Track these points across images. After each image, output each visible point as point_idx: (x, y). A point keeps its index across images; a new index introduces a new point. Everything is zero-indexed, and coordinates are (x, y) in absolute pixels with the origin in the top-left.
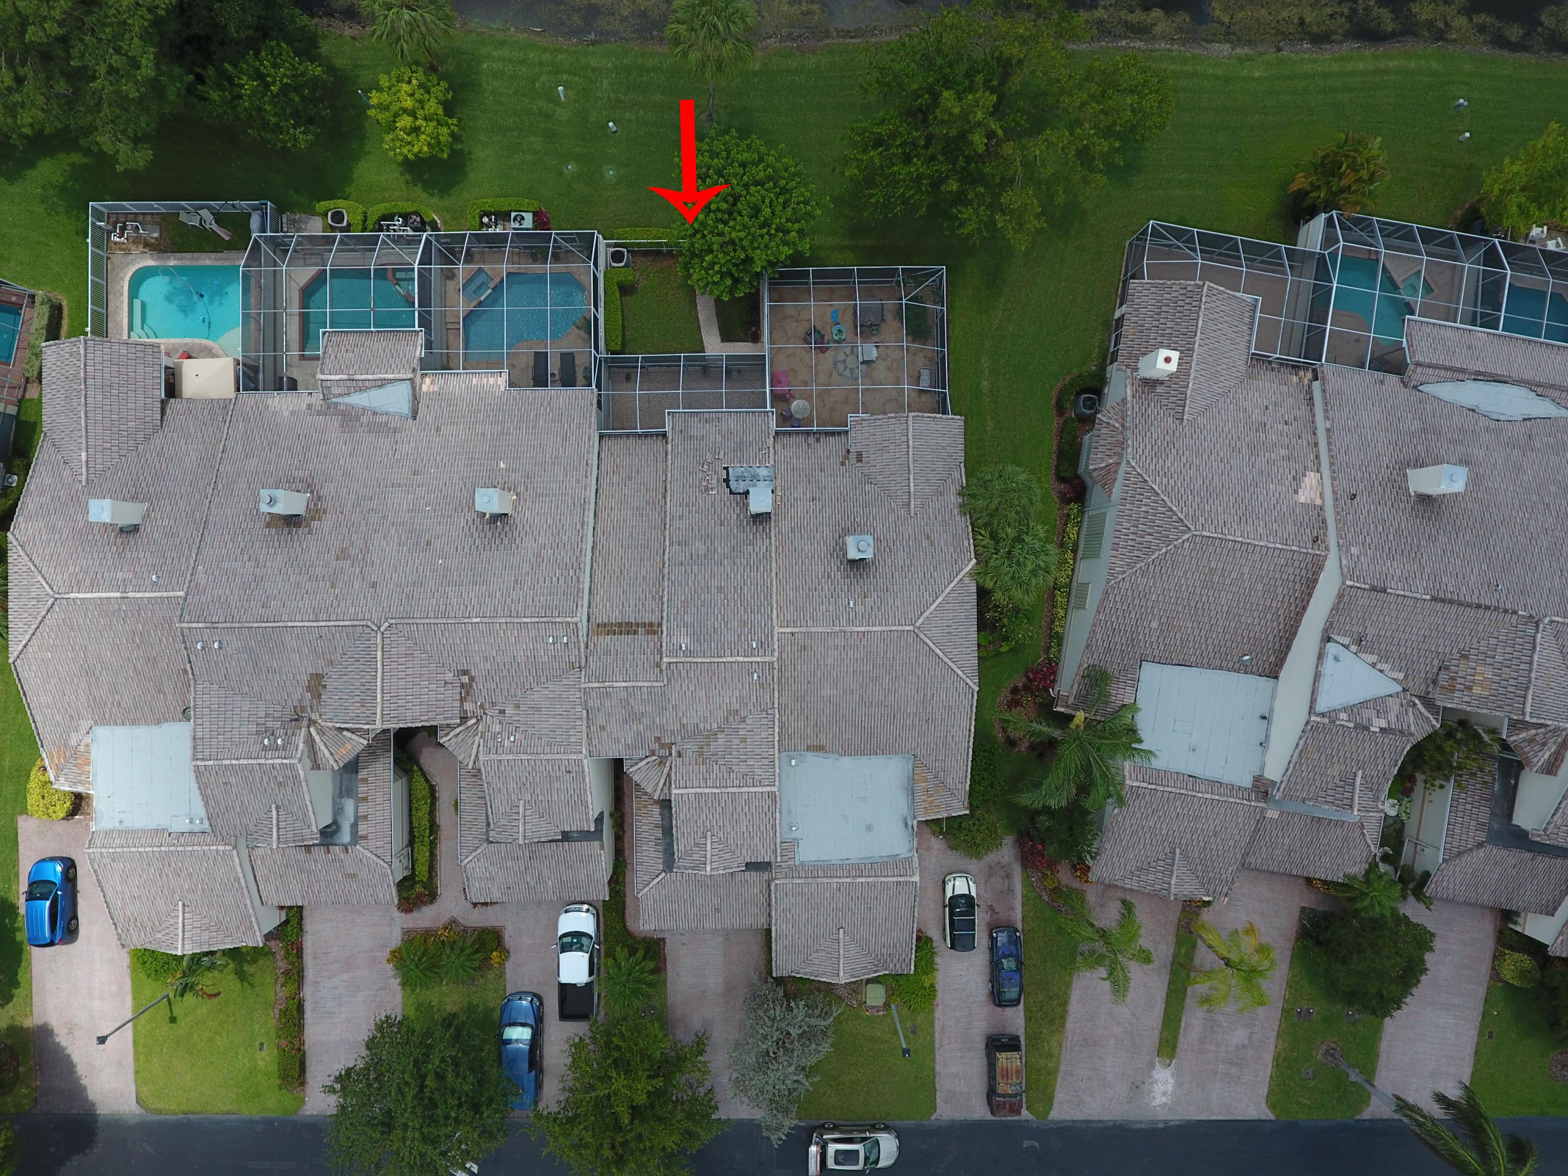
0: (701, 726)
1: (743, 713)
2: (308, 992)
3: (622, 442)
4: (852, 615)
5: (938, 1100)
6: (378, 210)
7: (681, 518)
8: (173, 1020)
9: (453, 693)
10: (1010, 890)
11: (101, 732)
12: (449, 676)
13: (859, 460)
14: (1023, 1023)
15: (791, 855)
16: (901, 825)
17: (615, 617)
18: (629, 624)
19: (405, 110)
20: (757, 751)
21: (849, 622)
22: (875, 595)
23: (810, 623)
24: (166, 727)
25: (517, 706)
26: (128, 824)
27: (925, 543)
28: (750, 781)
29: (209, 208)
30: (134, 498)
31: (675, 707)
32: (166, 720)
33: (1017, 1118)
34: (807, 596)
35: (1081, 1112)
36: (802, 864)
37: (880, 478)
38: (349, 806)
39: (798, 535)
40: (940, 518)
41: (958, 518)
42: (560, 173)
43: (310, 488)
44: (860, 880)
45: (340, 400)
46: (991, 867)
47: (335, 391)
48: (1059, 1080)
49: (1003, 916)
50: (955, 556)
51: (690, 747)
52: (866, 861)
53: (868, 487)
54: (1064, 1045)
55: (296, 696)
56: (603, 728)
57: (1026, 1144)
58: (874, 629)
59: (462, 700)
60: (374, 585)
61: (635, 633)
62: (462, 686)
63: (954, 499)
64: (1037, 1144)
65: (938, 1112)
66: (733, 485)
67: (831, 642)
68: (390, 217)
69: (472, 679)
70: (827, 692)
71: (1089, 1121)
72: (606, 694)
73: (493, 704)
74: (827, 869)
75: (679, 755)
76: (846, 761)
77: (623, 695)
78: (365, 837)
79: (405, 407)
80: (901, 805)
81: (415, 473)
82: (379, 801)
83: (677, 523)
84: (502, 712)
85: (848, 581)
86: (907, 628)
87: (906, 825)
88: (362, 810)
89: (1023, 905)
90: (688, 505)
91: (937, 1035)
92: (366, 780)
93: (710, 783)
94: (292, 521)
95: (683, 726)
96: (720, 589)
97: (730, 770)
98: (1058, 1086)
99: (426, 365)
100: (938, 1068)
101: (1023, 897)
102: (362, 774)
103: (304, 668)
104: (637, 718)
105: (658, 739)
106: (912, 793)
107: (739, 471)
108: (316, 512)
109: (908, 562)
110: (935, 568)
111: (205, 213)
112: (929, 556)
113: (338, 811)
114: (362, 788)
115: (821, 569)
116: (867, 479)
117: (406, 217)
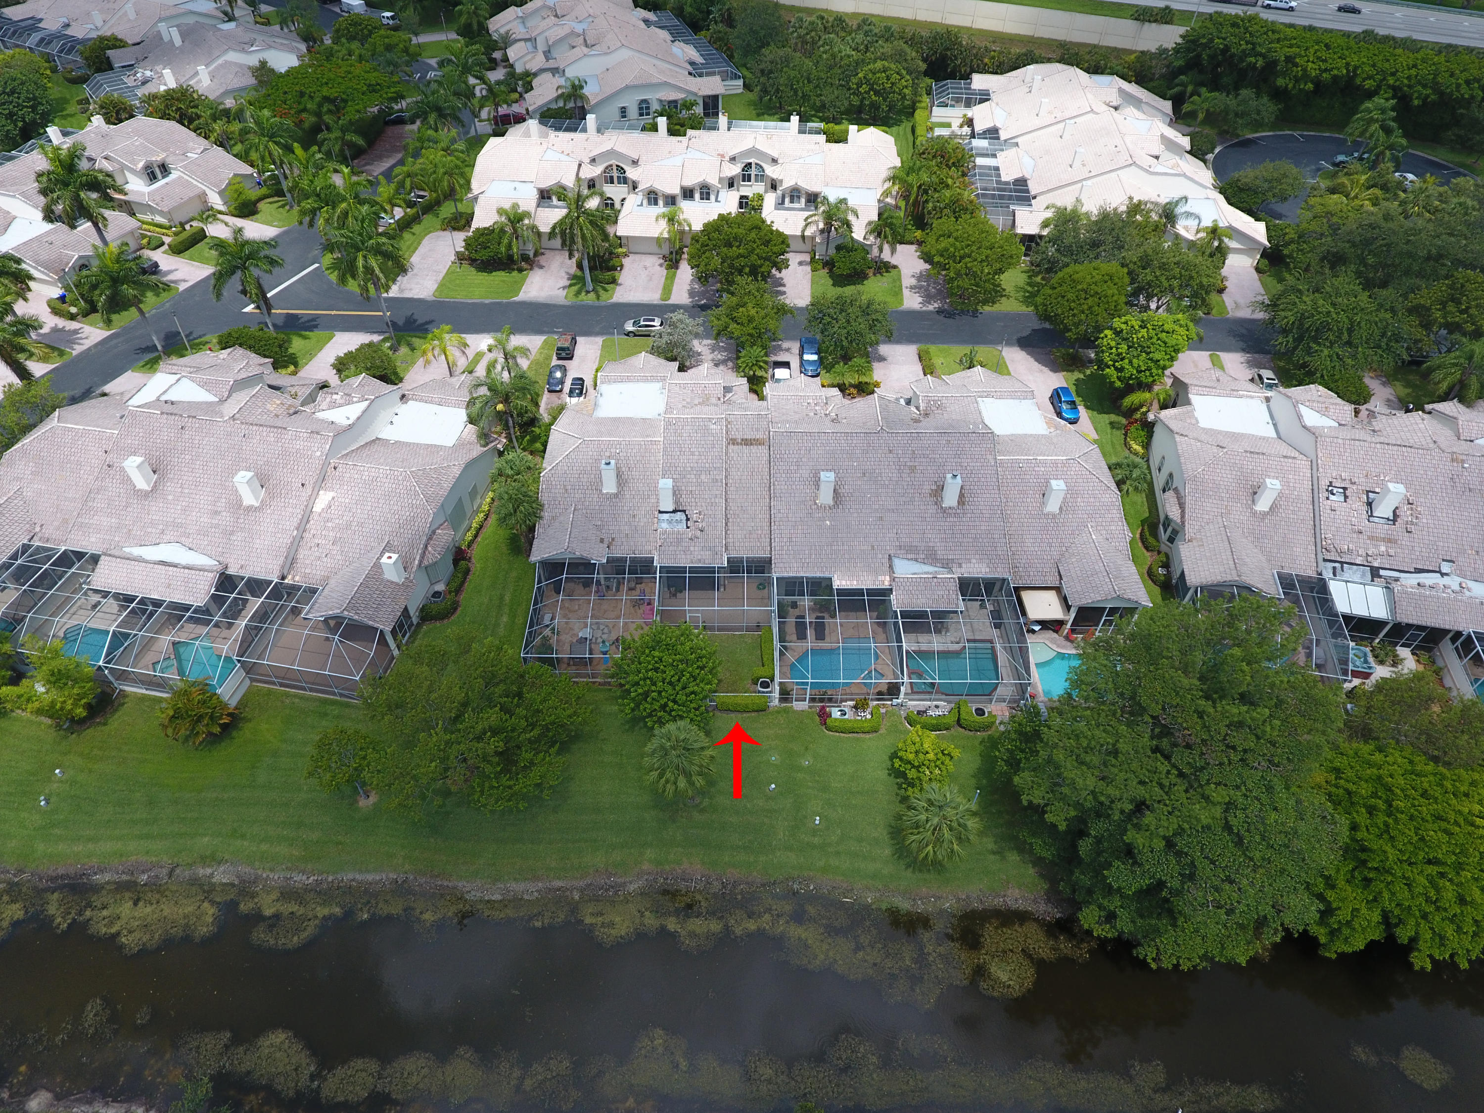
5: (601, 343)
10: (547, 403)
49: (553, 395)
65: (602, 339)
66: (684, 517)
74: (646, 380)
79: (897, 562)
89: (541, 400)
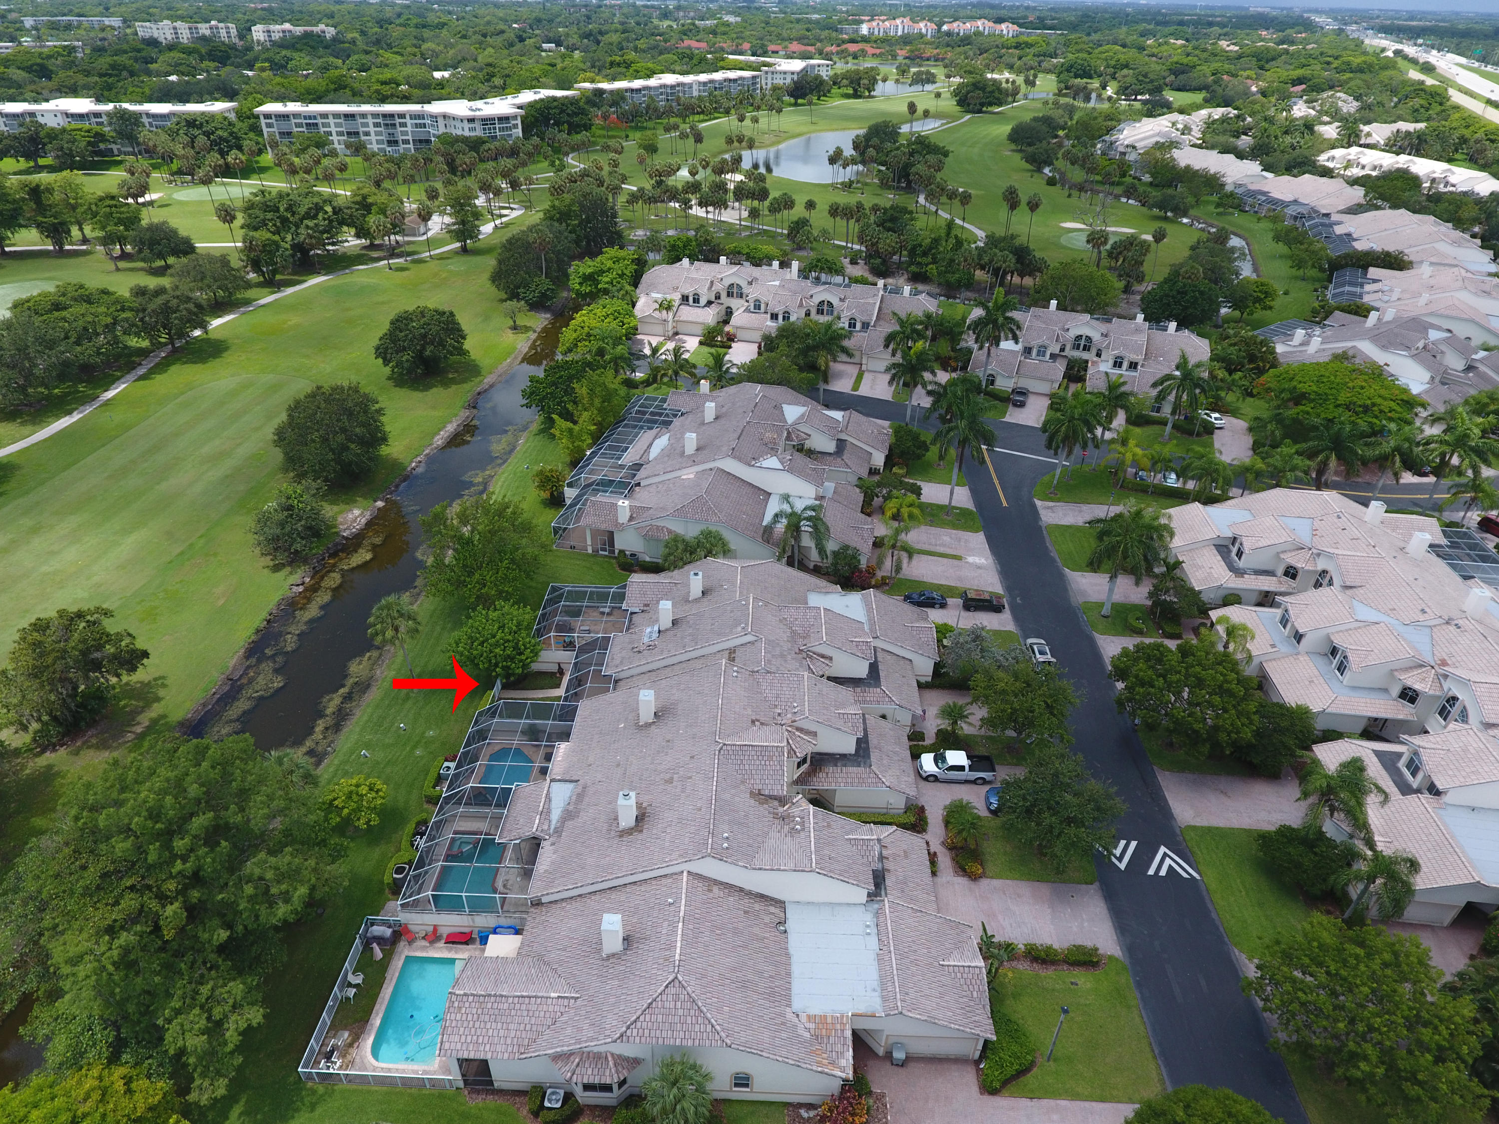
11: (798, 1004)
24: (792, 951)
25: (776, 706)
26: (876, 984)
32: (787, 949)
45: (552, 827)
47: (546, 827)
79: (568, 788)
84: (779, 714)
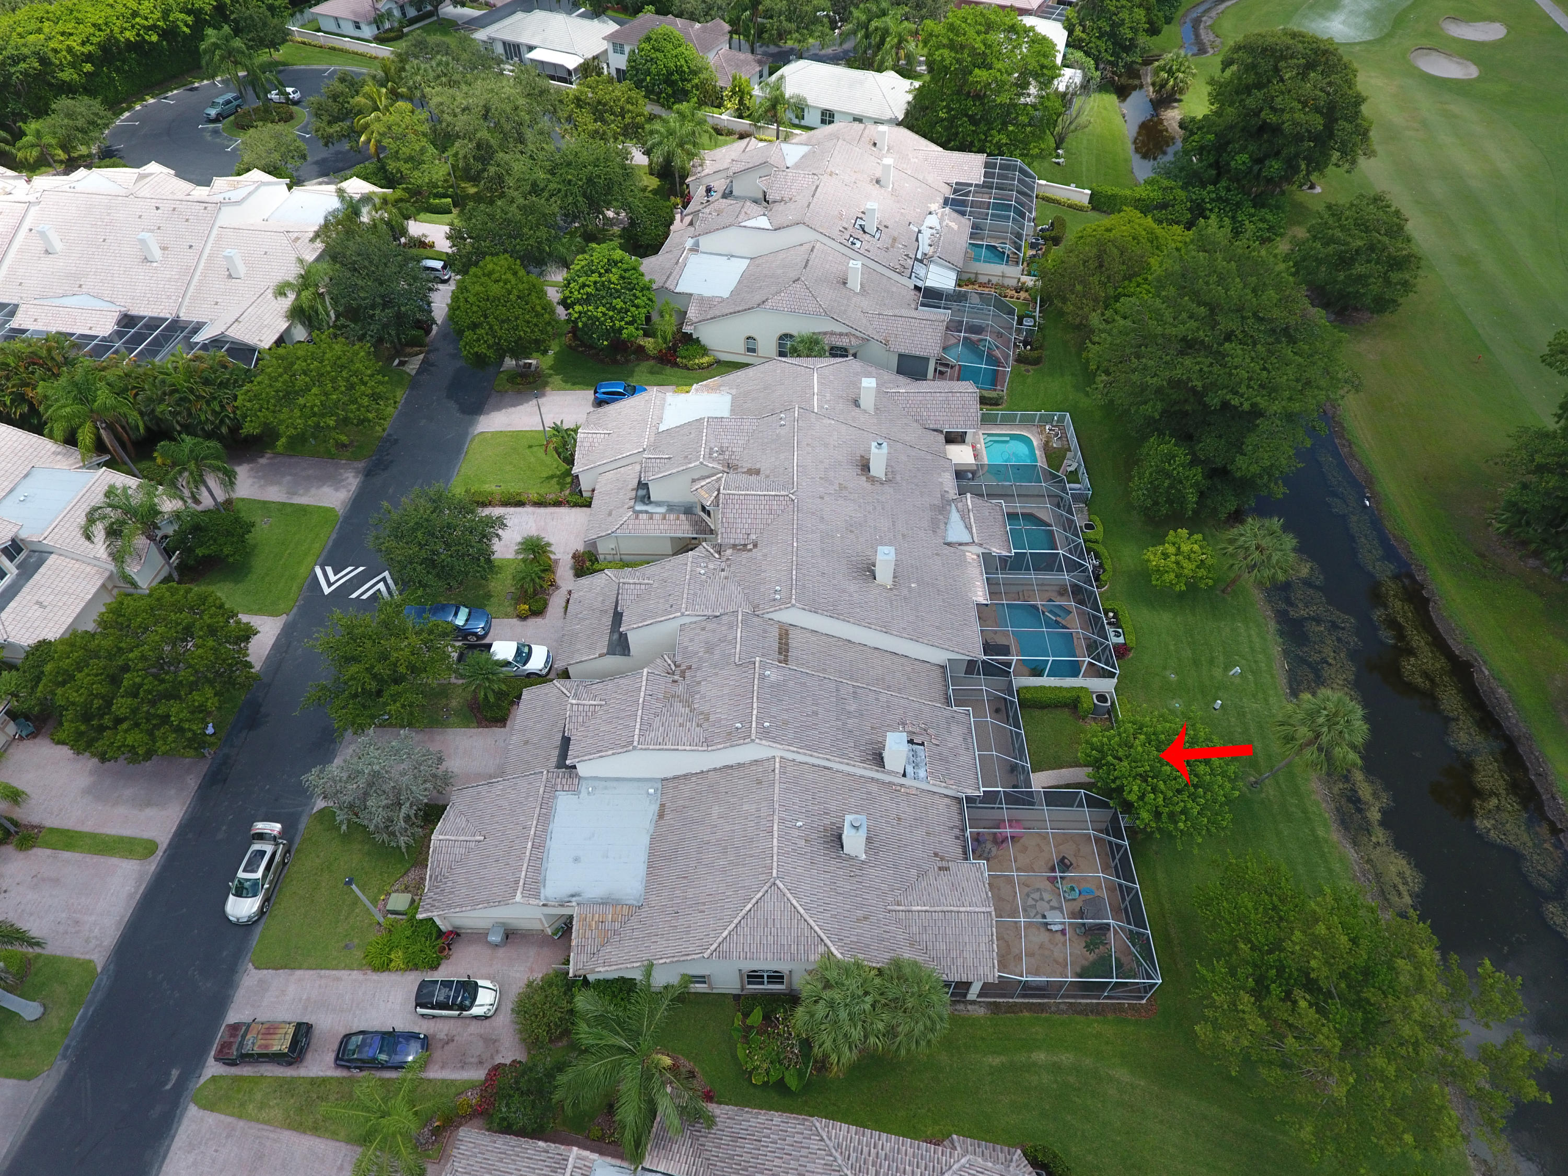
0: (697, 696)
1: (705, 725)
2: (529, 509)
3: (940, 680)
4: (789, 824)
5: (265, 972)
6: (1100, 548)
7: (877, 699)
8: (530, 447)
9: (740, 539)
10: (463, 1065)
11: (728, 398)
12: (753, 537)
13: (940, 869)
14: (312, 1074)
15: (566, 787)
16: (572, 891)
17: (793, 643)
18: (788, 651)
19: (1179, 548)
20: (671, 734)
21: (782, 820)
22: (809, 849)
23: (783, 786)
27: (860, 913)
28: (645, 727)
29: (1080, 465)
30: (877, 409)
31: (716, 674)
33: (213, 1053)
34: (807, 790)
35: (179, 1149)
36: (555, 797)
37: (924, 884)
38: (662, 510)
39: (865, 796)
40: (886, 936)
41: (887, 955)
42: (1165, 668)
43: (888, 481)
44: (530, 844)
45: (954, 507)
46: (496, 1041)
47: (960, 505)
48: (229, 1119)
49: (438, 1054)
50: (847, 941)
51: (680, 689)
52: (545, 854)
53: (914, 872)
54: (266, 1127)
55: (745, 465)
56: (703, 629)
57: (175, 1073)
58: (775, 840)
59: (734, 546)
60: (822, 498)
61: (780, 653)
62: (745, 545)
63: (907, 954)
64: (168, 1087)
65: (254, 971)
67: (764, 804)
68: (1097, 556)
69: (750, 550)
70: (716, 810)
71: (165, 1157)
72: (731, 626)
73: (729, 566)
74: (546, 818)
75: (674, 681)
76: (646, 840)
77: (730, 637)
78: (637, 518)
79: (951, 538)
80: (593, 891)
81: (903, 535)
82: (662, 527)
83: (872, 695)
84: (723, 570)
85: (821, 829)
86: (775, 871)
87: (573, 896)
88: (657, 517)
89: (444, 1081)
90: (888, 707)
91: (334, 972)
92: (678, 519)
93: (648, 698)
94: (865, 467)
95: (699, 683)
96: (815, 713)
97: (656, 715)
98: (222, 1117)
99: (987, 559)
100: (299, 973)
101: (452, 1081)
102: (682, 517)
103: (765, 463)
104: (710, 649)
105: (690, 668)
106: (604, 902)
107: (922, 754)
108: (873, 480)
109: (840, 890)
110: (833, 916)
111: (1075, 465)
112: (847, 914)
113: (658, 504)
114: (672, 517)
115: (833, 808)
116: (922, 874)
117: (1101, 565)
